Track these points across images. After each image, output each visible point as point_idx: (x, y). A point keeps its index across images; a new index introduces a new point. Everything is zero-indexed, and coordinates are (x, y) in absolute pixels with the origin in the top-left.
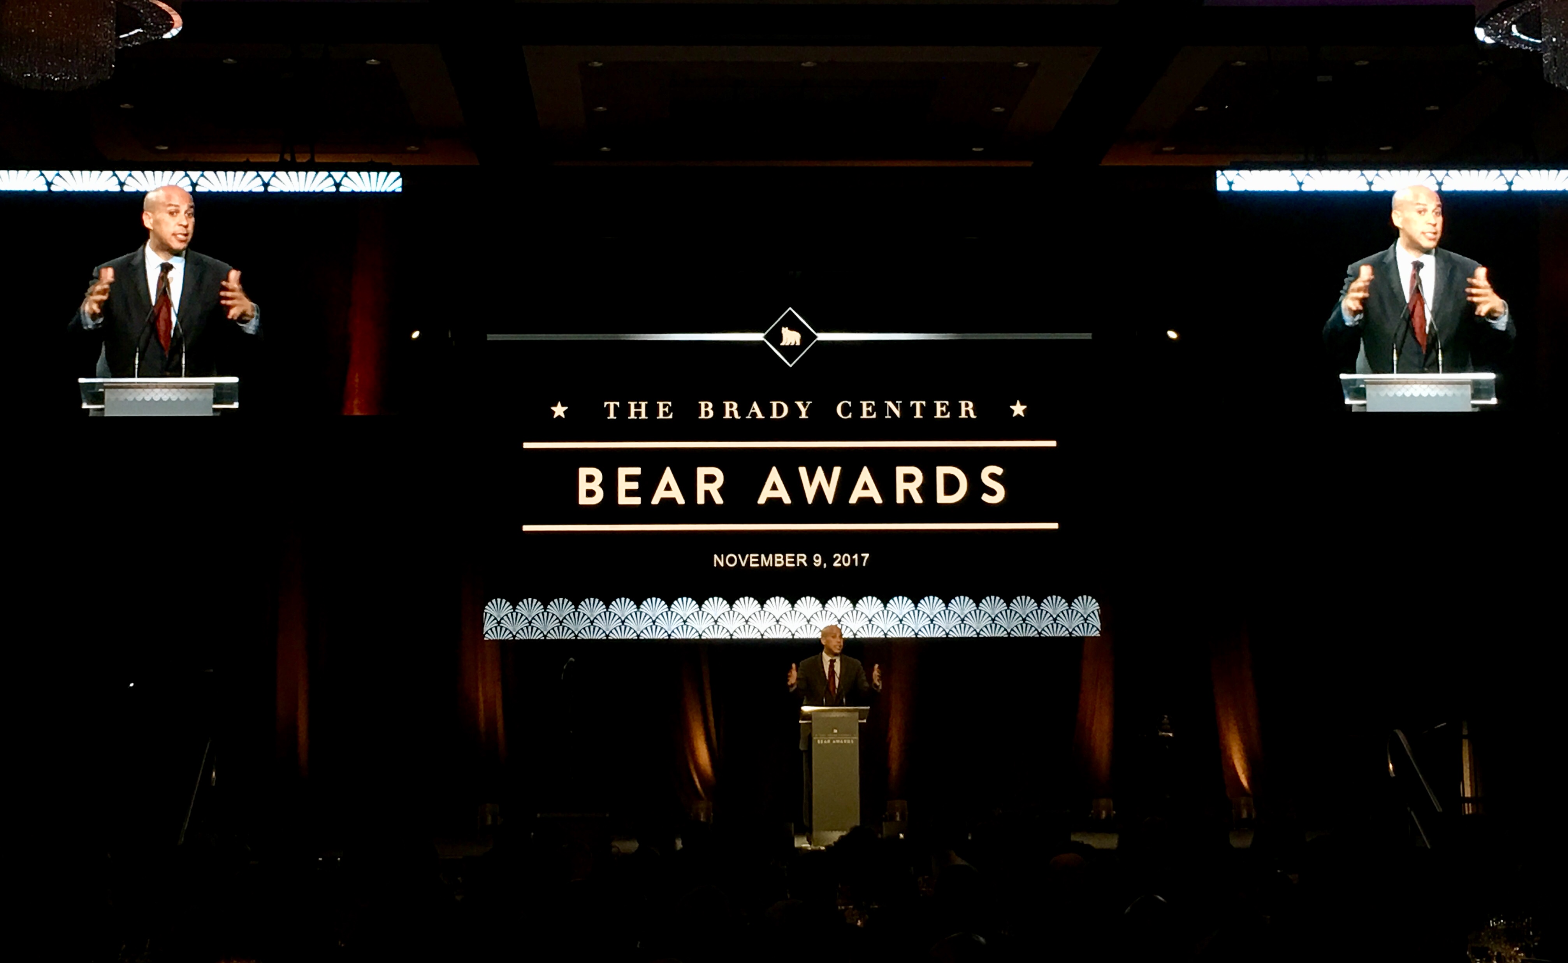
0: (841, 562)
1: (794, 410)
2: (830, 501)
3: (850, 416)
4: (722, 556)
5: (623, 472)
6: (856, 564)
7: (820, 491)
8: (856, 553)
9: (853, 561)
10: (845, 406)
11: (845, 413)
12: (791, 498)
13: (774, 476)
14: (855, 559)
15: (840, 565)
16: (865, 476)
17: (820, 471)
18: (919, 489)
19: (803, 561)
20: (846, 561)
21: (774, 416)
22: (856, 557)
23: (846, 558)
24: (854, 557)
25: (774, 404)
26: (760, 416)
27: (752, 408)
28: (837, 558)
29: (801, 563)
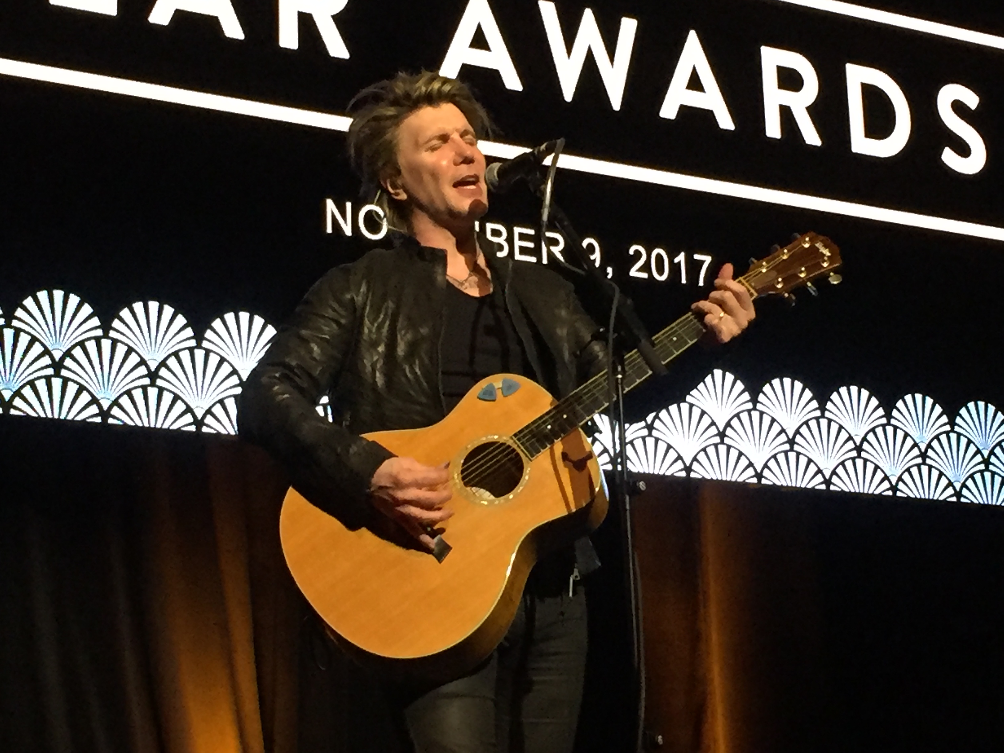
0: (646, 267)
2: (616, 103)
4: (349, 205)
6: (683, 278)
8: (682, 248)
9: (675, 269)
12: (522, 77)
14: (679, 263)
15: (645, 275)
17: (589, 22)
18: (810, 109)
19: (556, 250)
20: (659, 269)
22: (681, 258)
23: (659, 259)
24: (676, 260)
28: (638, 254)
29: (551, 255)
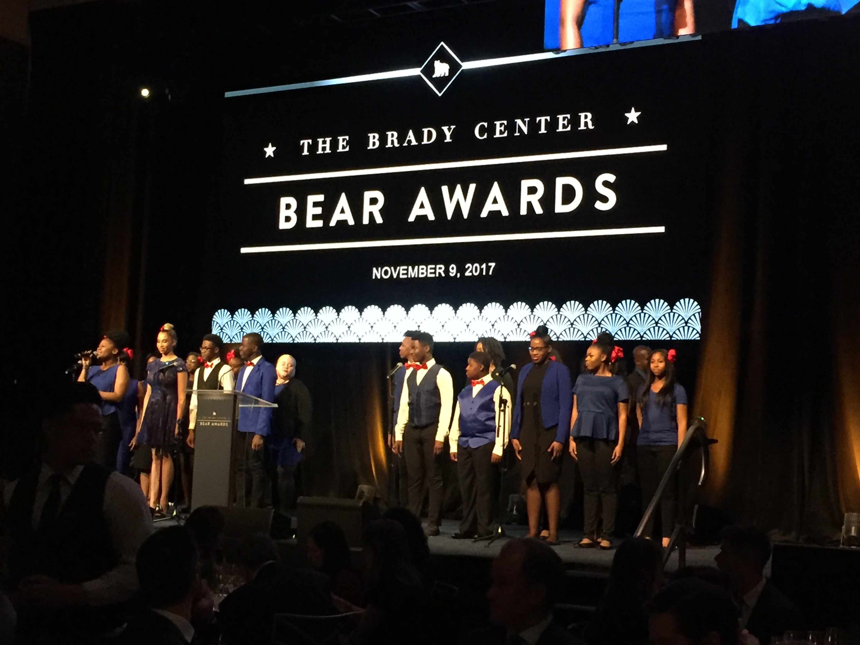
0: (471, 271)
1: (441, 135)
2: (465, 216)
3: (485, 136)
4: (380, 269)
5: (311, 199)
6: (484, 273)
7: (458, 208)
8: (485, 262)
9: (481, 270)
10: (482, 127)
11: (481, 134)
12: (435, 215)
13: (423, 196)
15: (470, 274)
16: (496, 191)
17: (459, 188)
18: (540, 201)
19: (441, 271)
20: (476, 271)
21: (425, 142)
22: (484, 266)
23: (476, 268)
24: (482, 267)
25: (425, 130)
26: (414, 143)
27: (408, 136)
28: (469, 267)
29: (440, 273)
